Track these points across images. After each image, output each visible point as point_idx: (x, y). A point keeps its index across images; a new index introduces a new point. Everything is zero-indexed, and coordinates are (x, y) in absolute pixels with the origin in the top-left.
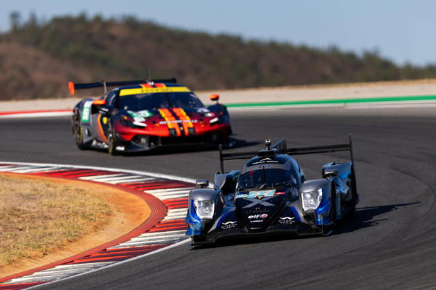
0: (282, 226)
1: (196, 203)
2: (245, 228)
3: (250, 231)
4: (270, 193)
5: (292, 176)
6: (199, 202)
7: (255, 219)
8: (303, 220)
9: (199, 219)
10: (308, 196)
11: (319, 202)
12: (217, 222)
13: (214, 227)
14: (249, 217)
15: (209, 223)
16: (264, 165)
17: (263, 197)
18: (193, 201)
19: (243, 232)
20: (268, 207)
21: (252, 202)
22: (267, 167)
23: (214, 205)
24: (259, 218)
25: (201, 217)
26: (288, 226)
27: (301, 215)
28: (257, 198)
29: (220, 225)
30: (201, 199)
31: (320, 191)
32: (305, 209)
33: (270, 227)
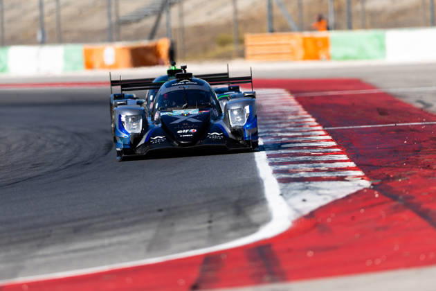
0: (212, 141)
1: (123, 119)
2: (175, 142)
3: (180, 144)
4: (194, 112)
5: (211, 98)
6: (127, 117)
7: (185, 134)
8: (231, 136)
9: (127, 133)
10: (235, 113)
11: (246, 119)
12: (145, 137)
13: (142, 142)
14: (179, 132)
15: (137, 138)
16: (185, 86)
17: (189, 114)
18: (120, 116)
19: (174, 145)
20: (195, 123)
21: (178, 119)
22: (187, 87)
23: (141, 120)
24: (188, 133)
25: (130, 132)
26: (217, 141)
27: (229, 131)
28: (183, 115)
29: (148, 140)
30: (129, 114)
31: (247, 108)
32: (233, 125)
33: (199, 142)
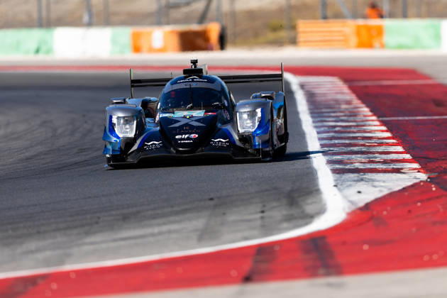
0: (215, 148)
1: (115, 120)
2: (172, 149)
3: (178, 152)
4: (199, 113)
5: (223, 98)
6: (118, 118)
7: (184, 139)
8: (238, 143)
9: (118, 137)
10: (245, 116)
11: (257, 124)
12: (138, 142)
13: (135, 147)
14: (177, 137)
15: (129, 142)
16: (192, 83)
17: (192, 117)
18: (111, 117)
19: (170, 152)
20: (198, 127)
21: (179, 121)
22: (194, 85)
23: (135, 122)
24: (188, 139)
25: (121, 136)
26: (221, 148)
27: (236, 137)
28: (185, 117)
29: (142, 144)
30: (121, 115)
31: (259, 111)
32: (241, 131)
33: (200, 149)
